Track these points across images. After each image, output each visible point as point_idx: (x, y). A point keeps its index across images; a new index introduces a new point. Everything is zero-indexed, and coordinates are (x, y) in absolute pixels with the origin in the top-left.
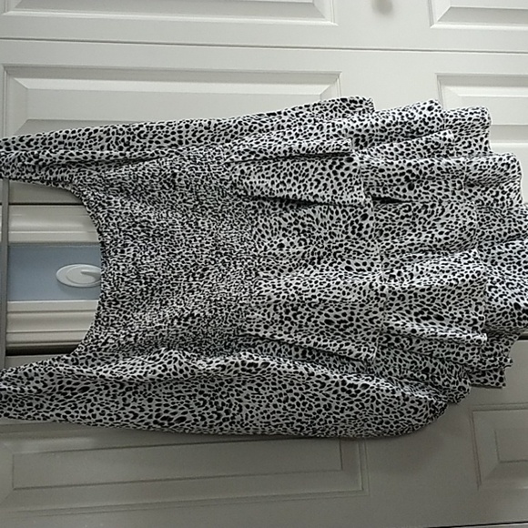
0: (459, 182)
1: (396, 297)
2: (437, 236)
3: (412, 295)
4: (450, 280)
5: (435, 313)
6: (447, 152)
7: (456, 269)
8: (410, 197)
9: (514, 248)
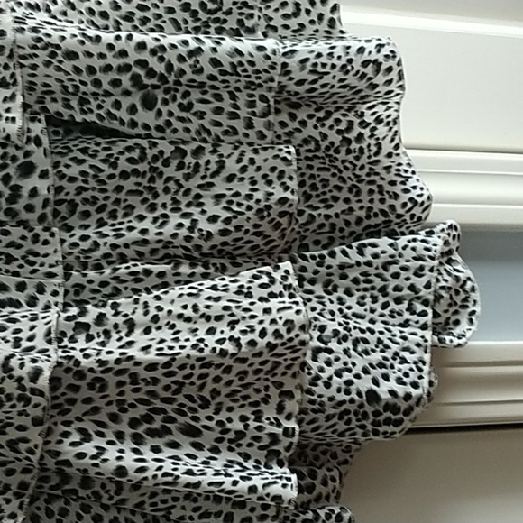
0: (263, 99)
1: (83, 384)
2: (204, 225)
3: (125, 378)
4: (221, 341)
5: (181, 419)
6: (240, 22)
7: (240, 313)
8: (146, 127)
9: (375, 256)
